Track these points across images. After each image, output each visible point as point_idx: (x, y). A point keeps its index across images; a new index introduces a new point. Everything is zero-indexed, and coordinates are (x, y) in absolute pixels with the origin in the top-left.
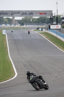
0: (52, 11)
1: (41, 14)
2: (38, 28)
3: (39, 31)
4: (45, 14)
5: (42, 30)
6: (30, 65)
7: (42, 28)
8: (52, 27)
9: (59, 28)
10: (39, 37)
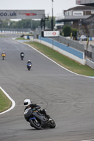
0: (44, 10)
1: (28, 15)
2: (22, 36)
3: (24, 39)
4: (34, 14)
5: (28, 38)
6: (28, 89)
7: (28, 36)
8: (46, 34)
9: (56, 35)
10: (26, 49)
